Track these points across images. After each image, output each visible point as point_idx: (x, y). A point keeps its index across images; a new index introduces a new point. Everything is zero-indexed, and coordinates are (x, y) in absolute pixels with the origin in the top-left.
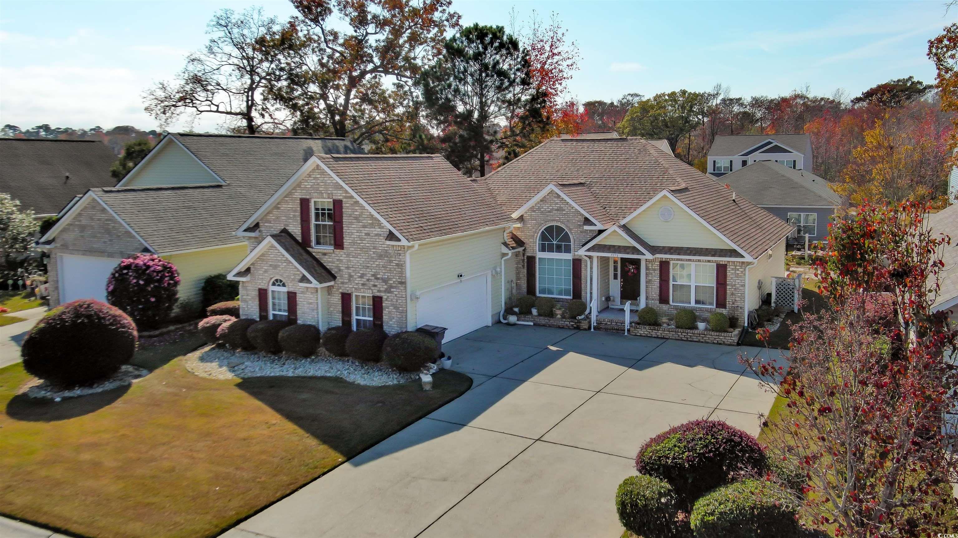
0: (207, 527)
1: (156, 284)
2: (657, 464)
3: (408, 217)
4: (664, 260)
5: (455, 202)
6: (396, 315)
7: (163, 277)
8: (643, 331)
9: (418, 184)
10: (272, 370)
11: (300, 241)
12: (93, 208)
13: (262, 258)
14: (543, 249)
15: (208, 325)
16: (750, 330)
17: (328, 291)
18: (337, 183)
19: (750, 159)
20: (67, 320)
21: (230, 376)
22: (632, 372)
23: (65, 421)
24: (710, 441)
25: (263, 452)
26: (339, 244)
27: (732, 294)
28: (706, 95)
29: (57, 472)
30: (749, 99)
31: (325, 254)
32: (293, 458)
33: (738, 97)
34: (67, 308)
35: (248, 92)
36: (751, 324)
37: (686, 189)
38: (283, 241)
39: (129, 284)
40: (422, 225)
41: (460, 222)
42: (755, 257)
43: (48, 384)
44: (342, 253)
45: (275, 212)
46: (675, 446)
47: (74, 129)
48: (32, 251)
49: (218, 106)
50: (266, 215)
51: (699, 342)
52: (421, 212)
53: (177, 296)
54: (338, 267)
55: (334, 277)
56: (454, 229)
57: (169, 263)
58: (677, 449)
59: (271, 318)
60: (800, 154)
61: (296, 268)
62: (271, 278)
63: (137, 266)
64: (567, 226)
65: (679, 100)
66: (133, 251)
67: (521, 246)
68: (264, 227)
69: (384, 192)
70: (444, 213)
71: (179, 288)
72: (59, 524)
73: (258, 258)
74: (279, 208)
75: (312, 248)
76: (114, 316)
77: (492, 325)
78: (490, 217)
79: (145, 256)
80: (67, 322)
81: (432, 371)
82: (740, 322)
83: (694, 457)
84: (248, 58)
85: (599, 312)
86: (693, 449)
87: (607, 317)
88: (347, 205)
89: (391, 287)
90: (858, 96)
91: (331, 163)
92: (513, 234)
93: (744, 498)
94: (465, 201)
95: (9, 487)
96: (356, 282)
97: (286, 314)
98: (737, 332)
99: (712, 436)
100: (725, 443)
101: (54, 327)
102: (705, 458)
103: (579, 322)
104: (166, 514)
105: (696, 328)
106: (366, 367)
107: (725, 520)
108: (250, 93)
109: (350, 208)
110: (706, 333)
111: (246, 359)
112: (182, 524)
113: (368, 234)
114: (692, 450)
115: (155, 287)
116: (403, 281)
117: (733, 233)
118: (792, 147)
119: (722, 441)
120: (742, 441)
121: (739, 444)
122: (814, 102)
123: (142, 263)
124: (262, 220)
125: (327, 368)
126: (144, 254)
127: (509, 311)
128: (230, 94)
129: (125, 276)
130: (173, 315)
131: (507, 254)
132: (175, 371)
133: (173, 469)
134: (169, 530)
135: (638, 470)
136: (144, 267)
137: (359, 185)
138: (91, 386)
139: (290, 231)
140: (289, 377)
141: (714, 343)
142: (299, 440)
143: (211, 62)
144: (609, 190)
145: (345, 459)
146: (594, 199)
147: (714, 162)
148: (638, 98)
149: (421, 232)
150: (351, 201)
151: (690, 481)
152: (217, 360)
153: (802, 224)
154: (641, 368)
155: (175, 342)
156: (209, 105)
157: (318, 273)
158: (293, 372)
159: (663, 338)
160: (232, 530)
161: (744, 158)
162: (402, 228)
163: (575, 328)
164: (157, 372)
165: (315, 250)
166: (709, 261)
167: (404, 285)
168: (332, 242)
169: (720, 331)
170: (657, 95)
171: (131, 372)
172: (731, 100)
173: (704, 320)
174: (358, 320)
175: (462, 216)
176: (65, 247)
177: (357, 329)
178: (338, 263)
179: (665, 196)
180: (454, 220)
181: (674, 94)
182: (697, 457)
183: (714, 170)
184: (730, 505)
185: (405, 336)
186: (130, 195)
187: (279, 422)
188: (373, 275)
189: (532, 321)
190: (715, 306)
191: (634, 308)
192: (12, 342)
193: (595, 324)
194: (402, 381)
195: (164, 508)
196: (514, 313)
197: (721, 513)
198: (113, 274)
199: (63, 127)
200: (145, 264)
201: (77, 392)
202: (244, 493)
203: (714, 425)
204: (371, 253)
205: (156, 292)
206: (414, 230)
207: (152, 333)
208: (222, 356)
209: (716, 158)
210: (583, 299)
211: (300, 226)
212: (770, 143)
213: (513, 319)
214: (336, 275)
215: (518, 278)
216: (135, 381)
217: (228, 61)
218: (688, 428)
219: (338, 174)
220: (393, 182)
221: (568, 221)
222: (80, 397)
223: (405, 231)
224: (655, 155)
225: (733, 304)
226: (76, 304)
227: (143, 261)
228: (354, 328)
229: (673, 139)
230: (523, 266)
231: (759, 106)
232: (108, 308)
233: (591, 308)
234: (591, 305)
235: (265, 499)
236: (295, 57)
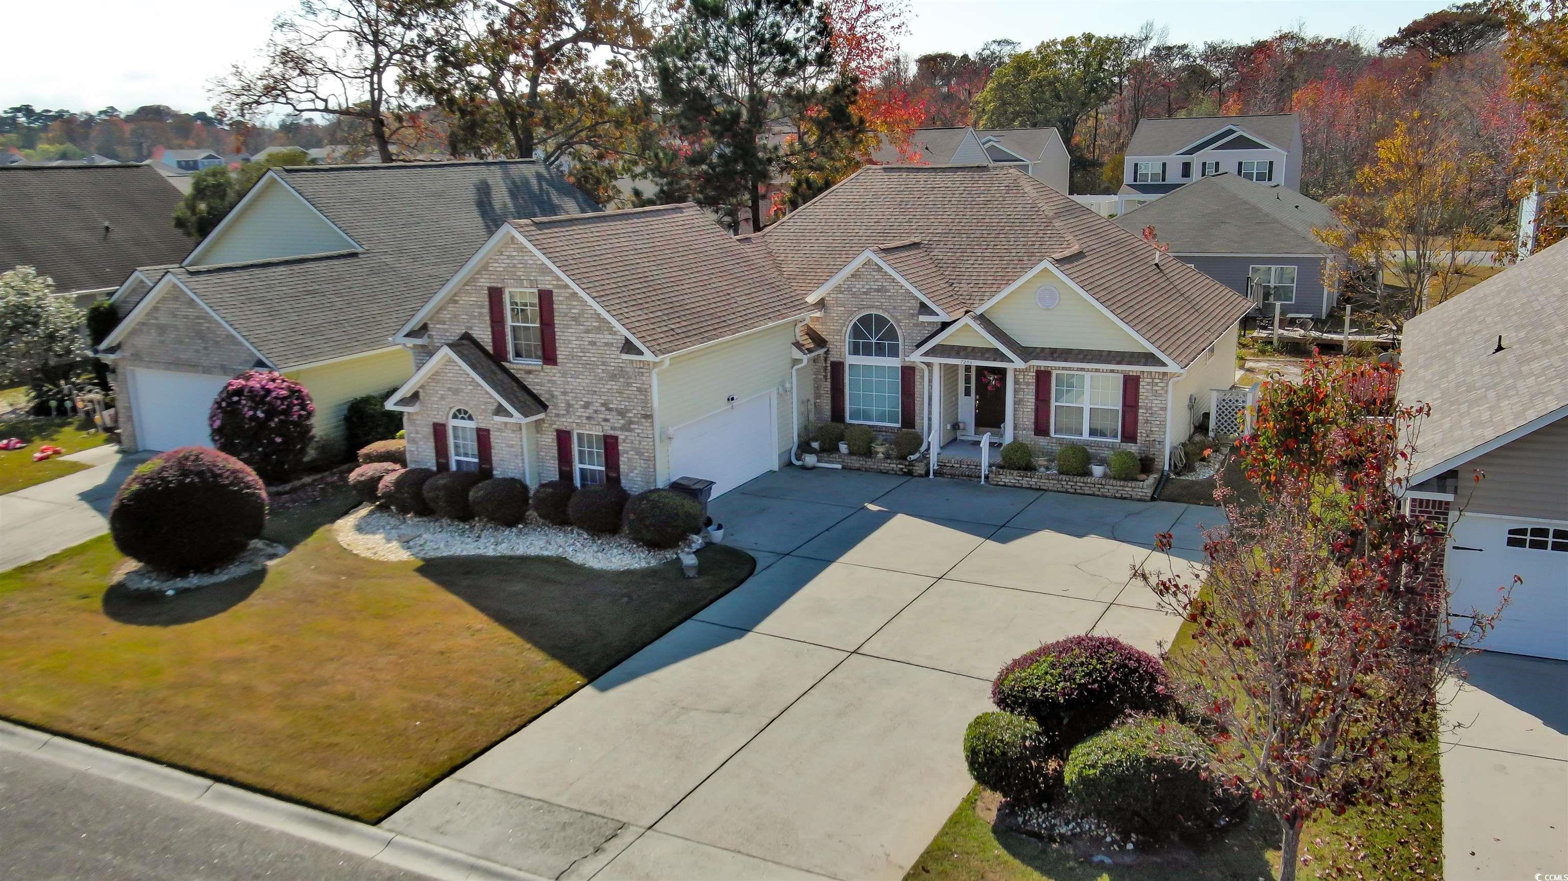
0: (413, 776)
1: (282, 417)
2: (1020, 697)
3: (652, 315)
4: (1042, 369)
5: (720, 284)
6: (640, 464)
7: (290, 406)
8: (1009, 478)
9: (663, 257)
10: (463, 546)
11: (491, 352)
12: (176, 299)
13: (435, 377)
14: (855, 351)
15: (363, 478)
16: (1173, 476)
17: (537, 429)
18: (543, 264)
19: (1196, 161)
20: (170, 479)
21: (404, 555)
22: (991, 545)
23: (189, 625)
24: (1095, 667)
25: (471, 672)
26: (549, 357)
27: (1147, 422)
28: (1127, 41)
29: (199, 700)
30: (1201, 48)
31: (529, 372)
32: (514, 681)
33: (1180, 43)
34: (167, 460)
35: (371, 76)
36: (1174, 468)
37: (1080, 255)
38: (466, 352)
39: (244, 418)
40: (673, 327)
41: (729, 317)
42: (1183, 364)
43: (150, 569)
44: (554, 371)
45: (451, 308)
46: (1046, 673)
47: (72, 112)
48: (78, 355)
49: (326, 101)
50: (437, 312)
51: (1093, 495)
52: (671, 305)
53: (311, 434)
54: (549, 392)
55: (544, 407)
56: (721, 330)
57: (296, 384)
58: (1049, 677)
59: (453, 467)
60: (1279, 150)
61: (487, 393)
62: (451, 408)
63: (252, 390)
64: (893, 317)
65: (1080, 52)
66: (241, 364)
67: (823, 347)
68: (435, 329)
69: (614, 275)
70: (704, 303)
71: (313, 421)
72: (220, 771)
73: (430, 378)
74: (456, 302)
75: (510, 362)
76: (234, 472)
77: (780, 469)
78: (774, 305)
79: (261, 374)
80: (170, 482)
81: (695, 547)
82: (1157, 464)
83: (1071, 689)
84: (368, 21)
85: (941, 448)
86: (1071, 679)
87: (955, 456)
88: (560, 298)
89: (631, 422)
90: (1392, 36)
91: (533, 233)
92: (809, 328)
93: (1138, 745)
94: (736, 280)
95: (141, 720)
96: (578, 414)
97: (476, 460)
98: (1151, 479)
99: (1098, 659)
100: (1117, 670)
101: (154, 490)
102: (1088, 690)
103: (911, 464)
104: (357, 759)
105: (1089, 474)
106: (600, 542)
107: (1110, 774)
108: (376, 77)
109: (564, 303)
110: (1103, 482)
111: (423, 529)
112: (381, 773)
113: (593, 343)
114: (1069, 680)
115: (281, 420)
116: (649, 413)
117: (1151, 326)
118: (1268, 139)
119: (1111, 667)
120: (1139, 667)
121: (1136, 670)
122: (1314, 46)
123: (258, 386)
124: (431, 319)
125: (542, 543)
126: (259, 369)
127: (804, 447)
128: (346, 80)
129: (236, 406)
130: (306, 459)
131: (800, 361)
132: (324, 548)
133: (351, 697)
134: (367, 781)
135: (994, 702)
136: (262, 393)
137: (576, 267)
138: (211, 571)
139: (474, 336)
140: (489, 557)
141: (1116, 498)
142: (517, 654)
143: (310, 27)
144: (958, 254)
145: (585, 681)
146: (935, 269)
147: (1136, 165)
148: (1009, 47)
149: (672, 338)
150: (565, 293)
151: (1065, 721)
152: (381, 531)
153: (1272, 285)
154: (1004, 540)
155: (315, 503)
156: (313, 100)
157: (520, 401)
158: (495, 550)
159: (1039, 489)
160: (447, 780)
161: (1187, 158)
162: (644, 334)
163: (905, 474)
164: (300, 549)
165: (515, 366)
166: (1112, 371)
167: (650, 421)
168: (540, 353)
169: (1125, 479)
170: (1043, 43)
171: (261, 550)
172: (1170, 48)
173: (1102, 462)
174: (581, 469)
175: (732, 306)
176: (137, 357)
177: (583, 485)
178: (550, 385)
179: (1045, 270)
180: (720, 314)
181: (1071, 40)
182: (1076, 689)
183: (1135, 180)
184: (1118, 755)
185: (654, 496)
186: (227, 277)
187: (485, 626)
188: (603, 405)
189: (839, 463)
190: (1119, 440)
191: (996, 440)
192: (83, 502)
193: (936, 467)
194: (653, 563)
195: (352, 750)
196: (812, 451)
197: (1106, 766)
198: (218, 403)
199: (55, 108)
200: (263, 387)
201: (194, 581)
202: (454, 730)
203: (1102, 644)
204: (600, 371)
205: (282, 429)
206: (662, 335)
207: (280, 488)
208: (388, 524)
209: (1141, 160)
210: (918, 429)
211: (490, 329)
212: (1230, 132)
213: (810, 460)
214: (547, 403)
215: (818, 396)
216: (270, 563)
217: (336, 23)
218: (1064, 647)
219: (545, 251)
220: (626, 258)
221: (894, 308)
222: (199, 589)
223: (649, 338)
224: (1031, 195)
225: (1148, 436)
226: (181, 455)
227: (259, 382)
228: (577, 482)
229: (1068, 120)
230: (825, 377)
231: (1219, 59)
232: (224, 459)
233: (929, 443)
234: (930, 439)
235: (485, 739)
236: (445, 17)
